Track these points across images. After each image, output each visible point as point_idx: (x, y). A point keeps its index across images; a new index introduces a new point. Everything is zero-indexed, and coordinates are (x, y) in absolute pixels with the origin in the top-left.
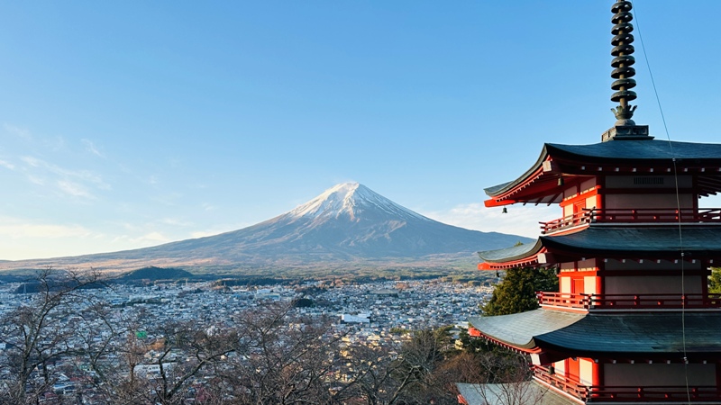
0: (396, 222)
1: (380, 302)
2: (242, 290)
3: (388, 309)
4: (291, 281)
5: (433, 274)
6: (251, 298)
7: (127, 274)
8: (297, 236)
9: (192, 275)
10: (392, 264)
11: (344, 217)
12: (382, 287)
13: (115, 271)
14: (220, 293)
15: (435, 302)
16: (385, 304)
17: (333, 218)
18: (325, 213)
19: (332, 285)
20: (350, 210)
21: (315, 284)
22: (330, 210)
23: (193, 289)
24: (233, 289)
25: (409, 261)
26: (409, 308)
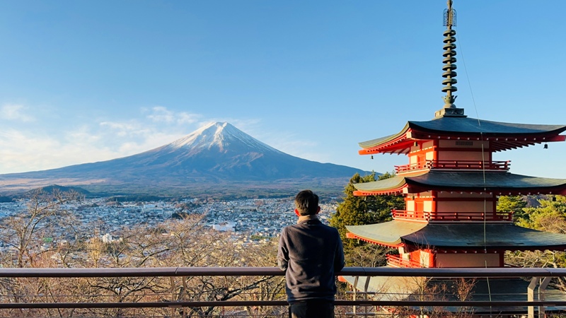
0: (256, 154)
1: (243, 215)
2: (132, 205)
3: (249, 220)
4: (172, 198)
5: (284, 194)
6: (139, 211)
7: (34, 190)
8: (177, 163)
9: (88, 193)
10: (252, 186)
11: (215, 148)
12: (244, 204)
13: (24, 188)
14: (113, 207)
15: (285, 216)
16: (246, 217)
17: (205, 150)
18: (199, 145)
19: (205, 202)
20: (220, 143)
21: (191, 201)
22: (203, 143)
23: (90, 204)
24: (124, 204)
25: (265, 184)
26: (265, 220)
